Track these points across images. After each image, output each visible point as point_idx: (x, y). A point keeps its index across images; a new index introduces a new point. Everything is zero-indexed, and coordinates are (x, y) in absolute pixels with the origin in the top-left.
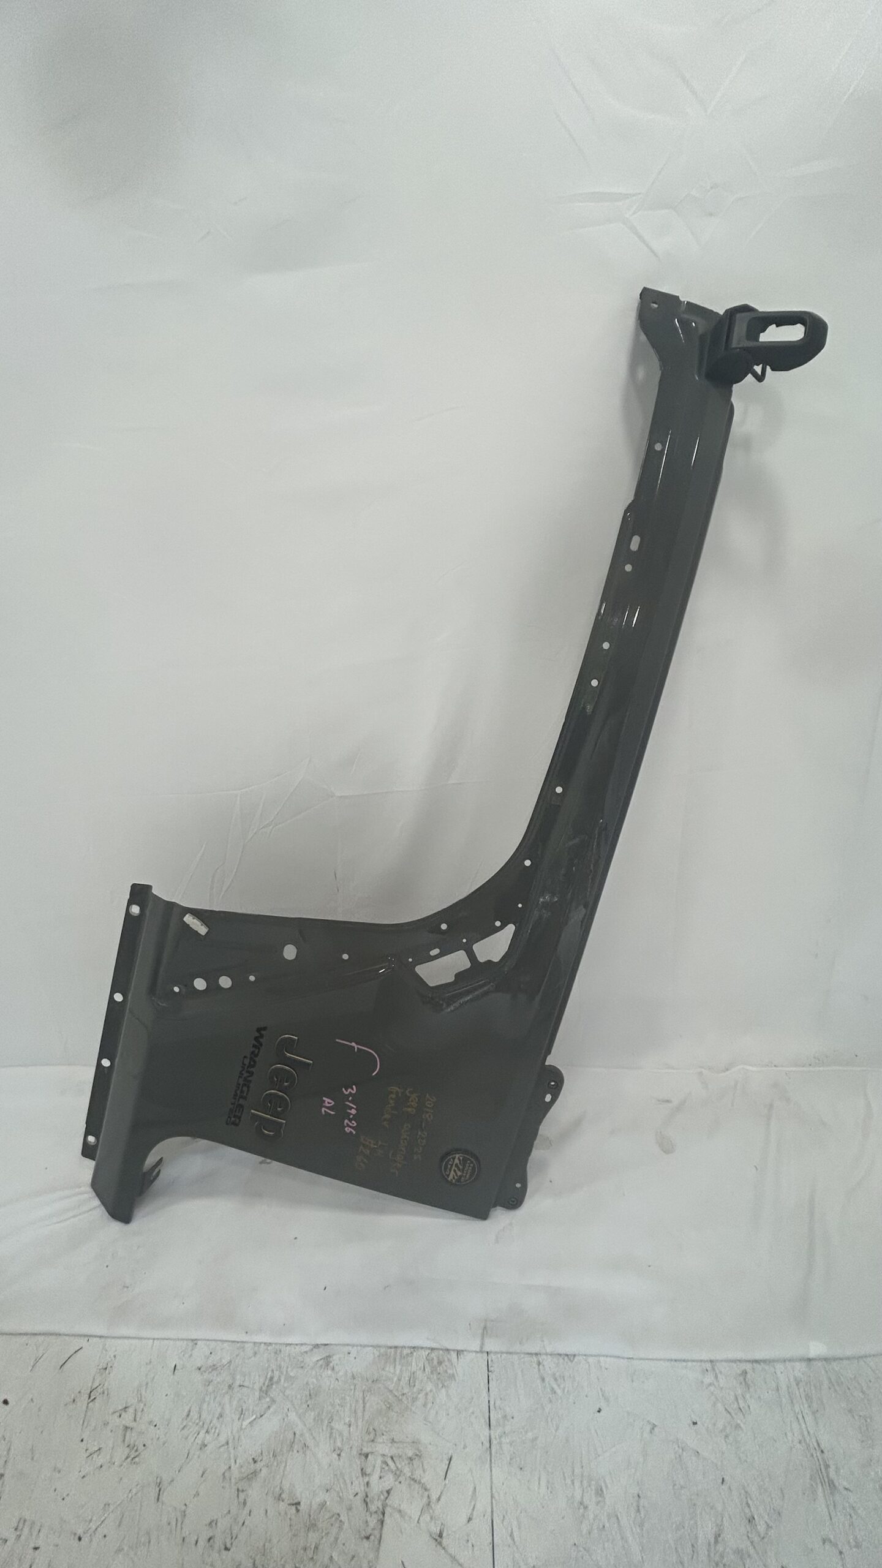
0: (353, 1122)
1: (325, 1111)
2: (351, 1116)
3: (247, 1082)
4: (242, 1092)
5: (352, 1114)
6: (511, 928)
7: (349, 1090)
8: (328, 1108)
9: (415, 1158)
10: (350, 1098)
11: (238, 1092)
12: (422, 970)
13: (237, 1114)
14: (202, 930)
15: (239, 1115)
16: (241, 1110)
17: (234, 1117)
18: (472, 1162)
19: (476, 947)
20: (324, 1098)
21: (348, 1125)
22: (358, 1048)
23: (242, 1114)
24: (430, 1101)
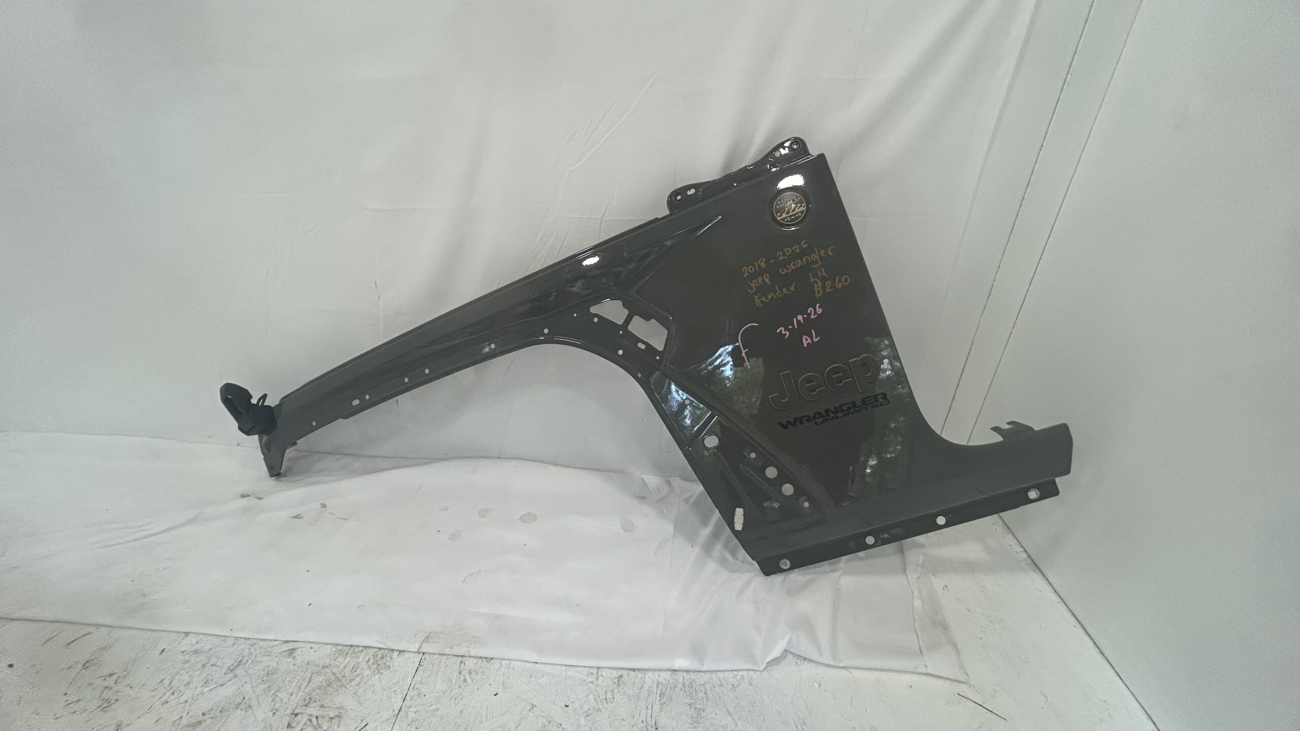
0: (809, 311)
1: (816, 338)
2: (805, 316)
3: (836, 411)
4: (849, 408)
5: (803, 317)
6: (593, 310)
7: (784, 333)
8: (812, 339)
9: (806, 246)
10: (790, 327)
11: (852, 411)
12: (659, 346)
13: (873, 400)
14: (739, 512)
15: (872, 398)
16: (867, 399)
17: (878, 401)
18: (777, 204)
19: (620, 322)
20: (805, 346)
21: (815, 313)
22: (744, 350)
23: (871, 397)
24: (748, 270)
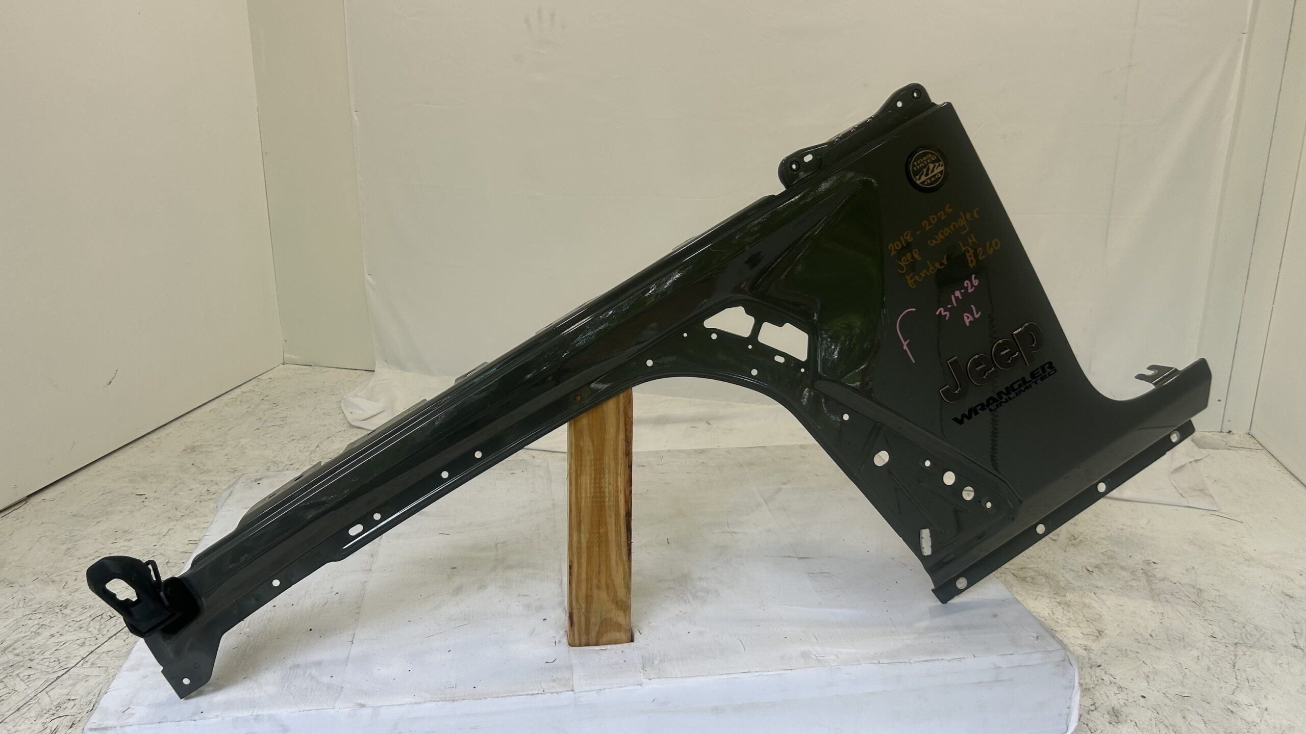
0: (966, 285)
1: (977, 314)
2: (963, 291)
3: (1010, 389)
4: (1020, 386)
5: (961, 292)
6: (709, 323)
7: (943, 314)
8: (973, 315)
9: (951, 210)
10: (949, 306)
11: (1023, 389)
12: (802, 355)
13: (1041, 372)
14: (926, 534)
15: (1040, 370)
16: (1035, 372)
17: (1046, 371)
18: (914, 166)
19: (747, 334)
20: (968, 324)
21: (972, 285)
22: (905, 341)
23: (1038, 369)
24: (894, 248)
